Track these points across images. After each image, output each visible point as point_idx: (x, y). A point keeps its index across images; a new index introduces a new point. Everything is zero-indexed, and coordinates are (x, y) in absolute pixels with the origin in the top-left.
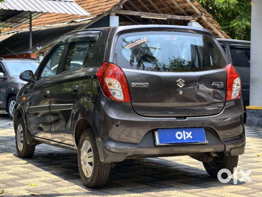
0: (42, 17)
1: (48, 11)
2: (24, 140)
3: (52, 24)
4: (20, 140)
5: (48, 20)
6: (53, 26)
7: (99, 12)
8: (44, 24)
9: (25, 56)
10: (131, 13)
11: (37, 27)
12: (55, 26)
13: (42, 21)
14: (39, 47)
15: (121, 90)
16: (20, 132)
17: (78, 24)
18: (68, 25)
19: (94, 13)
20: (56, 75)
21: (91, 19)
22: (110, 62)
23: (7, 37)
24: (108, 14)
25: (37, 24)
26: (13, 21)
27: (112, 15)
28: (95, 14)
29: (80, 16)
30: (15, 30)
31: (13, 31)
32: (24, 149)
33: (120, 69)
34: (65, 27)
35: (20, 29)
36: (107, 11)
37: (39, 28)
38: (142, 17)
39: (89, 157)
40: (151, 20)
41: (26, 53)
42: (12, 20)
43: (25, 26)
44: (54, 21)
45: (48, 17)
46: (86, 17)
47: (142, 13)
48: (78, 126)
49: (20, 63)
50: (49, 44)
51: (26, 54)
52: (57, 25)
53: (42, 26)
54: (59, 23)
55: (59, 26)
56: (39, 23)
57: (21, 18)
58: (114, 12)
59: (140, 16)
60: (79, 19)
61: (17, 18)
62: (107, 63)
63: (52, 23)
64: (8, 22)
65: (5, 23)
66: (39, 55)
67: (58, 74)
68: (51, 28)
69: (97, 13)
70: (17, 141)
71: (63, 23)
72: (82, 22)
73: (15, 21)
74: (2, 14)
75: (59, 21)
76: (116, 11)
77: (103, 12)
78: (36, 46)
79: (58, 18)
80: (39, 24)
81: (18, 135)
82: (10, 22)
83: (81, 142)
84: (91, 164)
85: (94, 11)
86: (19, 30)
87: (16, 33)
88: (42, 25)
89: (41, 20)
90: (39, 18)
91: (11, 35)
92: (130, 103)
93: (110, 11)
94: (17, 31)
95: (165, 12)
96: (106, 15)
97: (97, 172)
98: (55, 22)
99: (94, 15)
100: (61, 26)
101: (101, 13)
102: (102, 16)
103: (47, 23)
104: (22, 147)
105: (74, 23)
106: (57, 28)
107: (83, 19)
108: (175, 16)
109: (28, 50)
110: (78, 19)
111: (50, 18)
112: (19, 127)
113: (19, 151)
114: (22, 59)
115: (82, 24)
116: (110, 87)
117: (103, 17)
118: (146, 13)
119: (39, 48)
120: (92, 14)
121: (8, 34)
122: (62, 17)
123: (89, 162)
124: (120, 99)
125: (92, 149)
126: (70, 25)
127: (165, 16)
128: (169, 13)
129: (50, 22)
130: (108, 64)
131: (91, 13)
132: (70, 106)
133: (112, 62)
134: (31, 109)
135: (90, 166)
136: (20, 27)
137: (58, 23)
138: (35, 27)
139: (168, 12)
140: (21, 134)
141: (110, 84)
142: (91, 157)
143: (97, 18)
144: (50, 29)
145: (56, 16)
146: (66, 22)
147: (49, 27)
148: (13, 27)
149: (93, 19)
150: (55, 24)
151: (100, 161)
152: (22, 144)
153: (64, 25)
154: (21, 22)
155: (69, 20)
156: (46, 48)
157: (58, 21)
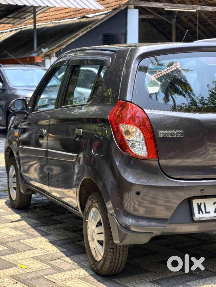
0: (48, 11)
1: (55, 5)
2: (17, 187)
3: (60, 20)
4: (13, 186)
5: (56, 15)
6: (61, 22)
7: (114, 5)
8: (51, 19)
9: (28, 59)
10: (153, 5)
11: (43, 23)
12: (64, 22)
13: (48, 16)
14: (45, 49)
15: (143, 142)
16: (13, 176)
17: (90, 20)
18: (78, 21)
19: (109, 6)
20: (55, 109)
21: (105, 14)
22: (127, 100)
23: (9, 36)
24: (125, 6)
25: (43, 20)
26: (15, 17)
27: (130, 8)
28: (111, 7)
29: (92, 10)
30: (19, 27)
31: (16, 27)
32: (18, 198)
33: (142, 111)
34: (75, 23)
35: (24, 26)
36: (125, 4)
37: (46, 24)
38: (166, 9)
39: (98, 234)
40: (177, 12)
41: (30, 56)
42: (13, 16)
43: (29, 22)
44: (62, 16)
45: (56, 11)
46: (99, 11)
47: (166, 4)
48: (84, 185)
49: (21, 71)
50: (57, 45)
51: (30, 58)
52: (66, 21)
53: (49, 22)
54: (69, 19)
55: (68, 23)
56: (45, 18)
57: (24, 13)
58: (132, 4)
59: (164, 9)
60: (92, 13)
61: (20, 13)
62: (123, 101)
63: (61, 18)
64: (9, 18)
65: (7, 19)
66: (44, 58)
67: (57, 109)
68: (59, 24)
69: (113, 6)
70: (10, 186)
71: (72, 18)
72: (95, 17)
73: (17, 16)
74: (2, 9)
75: (69, 16)
76: (135, 3)
77: (119, 4)
78: (41, 48)
79: (67, 13)
80: (45, 20)
81: (11, 179)
82: (12, 17)
83: (87, 208)
84: (101, 243)
85: (109, 3)
86: (22, 26)
87: (19, 30)
88: (49, 20)
89: (48, 14)
90: (45, 13)
91: (14, 33)
92: (157, 160)
93: (128, 4)
94: (21, 28)
95: (193, 2)
96: (123, 8)
97: (109, 257)
98: (64, 17)
99: (108, 9)
100: (71, 22)
101: (117, 6)
102: (118, 9)
103: (54, 18)
104: (15, 196)
105: (85, 19)
106: (65, 24)
107: (96, 13)
108: (206, 7)
109: (32, 52)
110: (90, 14)
111: (58, 13)
112: (11, 168)
113: (13, 200)
114: (23, 65)
115: (95, 20)
116: (126, 138)
117: (120, 10)
118: (171, 4)
119: (45, 51)
120: (107, 8)
121: (11, 31)
122: (71, 11)
123: (99, 240)
124: (142, 155)
125: (102, 222)
126: (81, 22)
127: (194, 7)
128: (199, 4)
129: (58, 17)
130: (125, 103)
131: (105, 5)
132: (72, 157)
133: (131, 101)
134: (24, 149)
135: (100, 246)
136: (25, 23)
137: (67, 19)
138: (41, 23)
139: (198, 2)
140: (14, 178)
141: (128, 133)
142: (101, 234)
143: (113, 12)
144: (58, 26)
145: (64, 10)
146: (76, 17)
147: (57, 23)
148: (15, 23)
149: (108, 14)
150: (64, 19)
151: (113, 242)
152: (15, 192)
153: (74, 20)
154: (25, 18)
155: (80, 15)
156: (53, 49)
157: (67, 16)
